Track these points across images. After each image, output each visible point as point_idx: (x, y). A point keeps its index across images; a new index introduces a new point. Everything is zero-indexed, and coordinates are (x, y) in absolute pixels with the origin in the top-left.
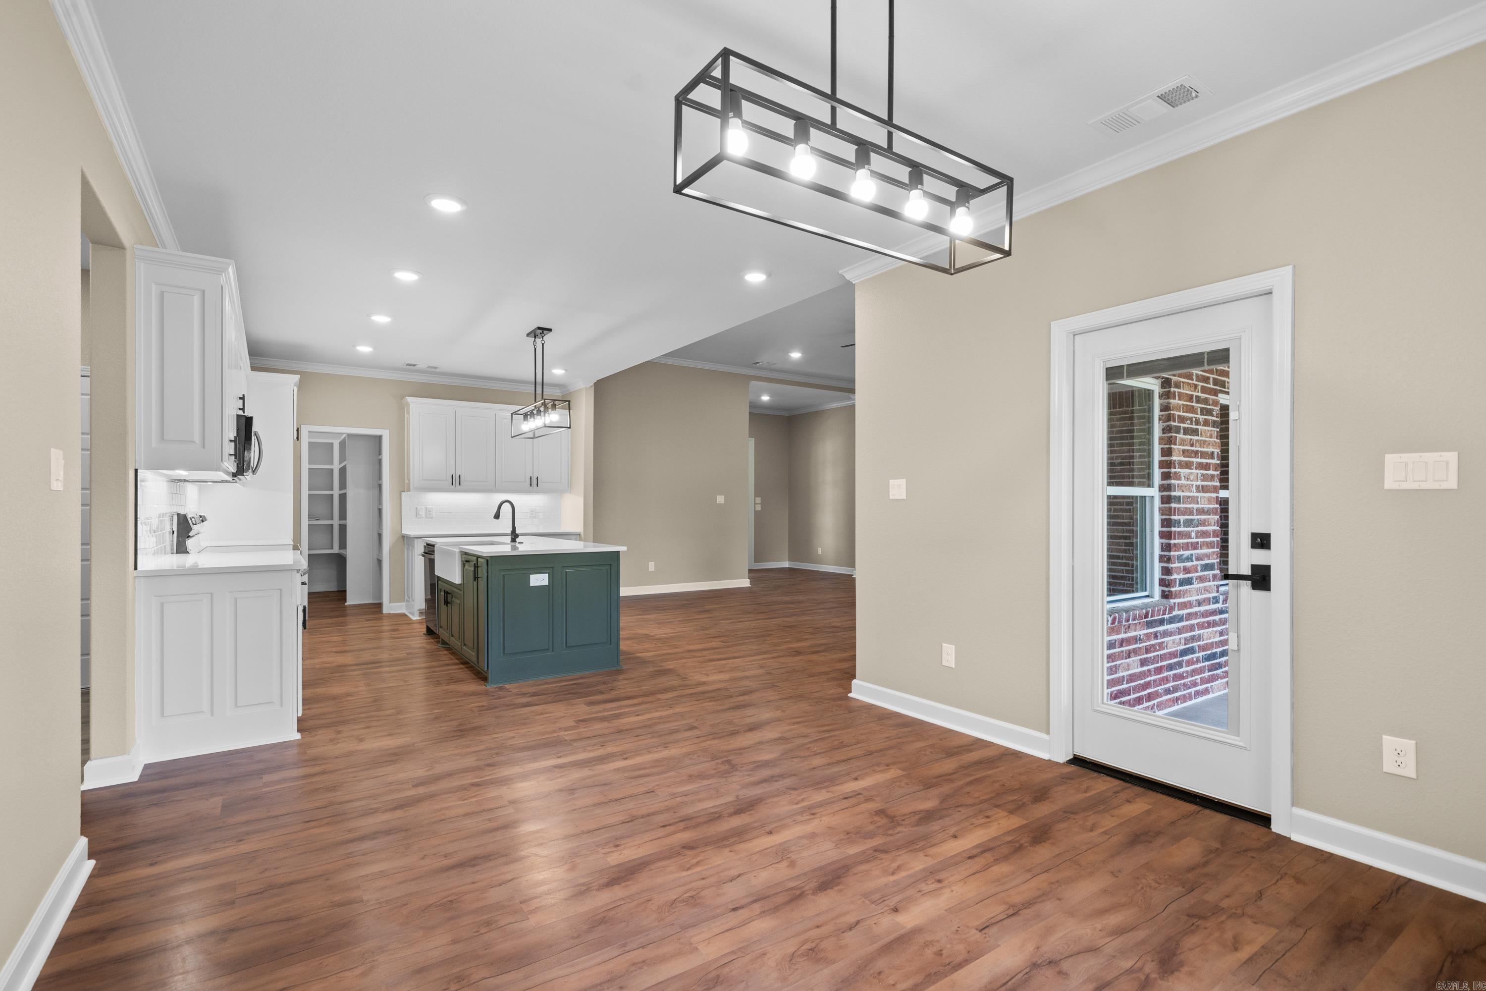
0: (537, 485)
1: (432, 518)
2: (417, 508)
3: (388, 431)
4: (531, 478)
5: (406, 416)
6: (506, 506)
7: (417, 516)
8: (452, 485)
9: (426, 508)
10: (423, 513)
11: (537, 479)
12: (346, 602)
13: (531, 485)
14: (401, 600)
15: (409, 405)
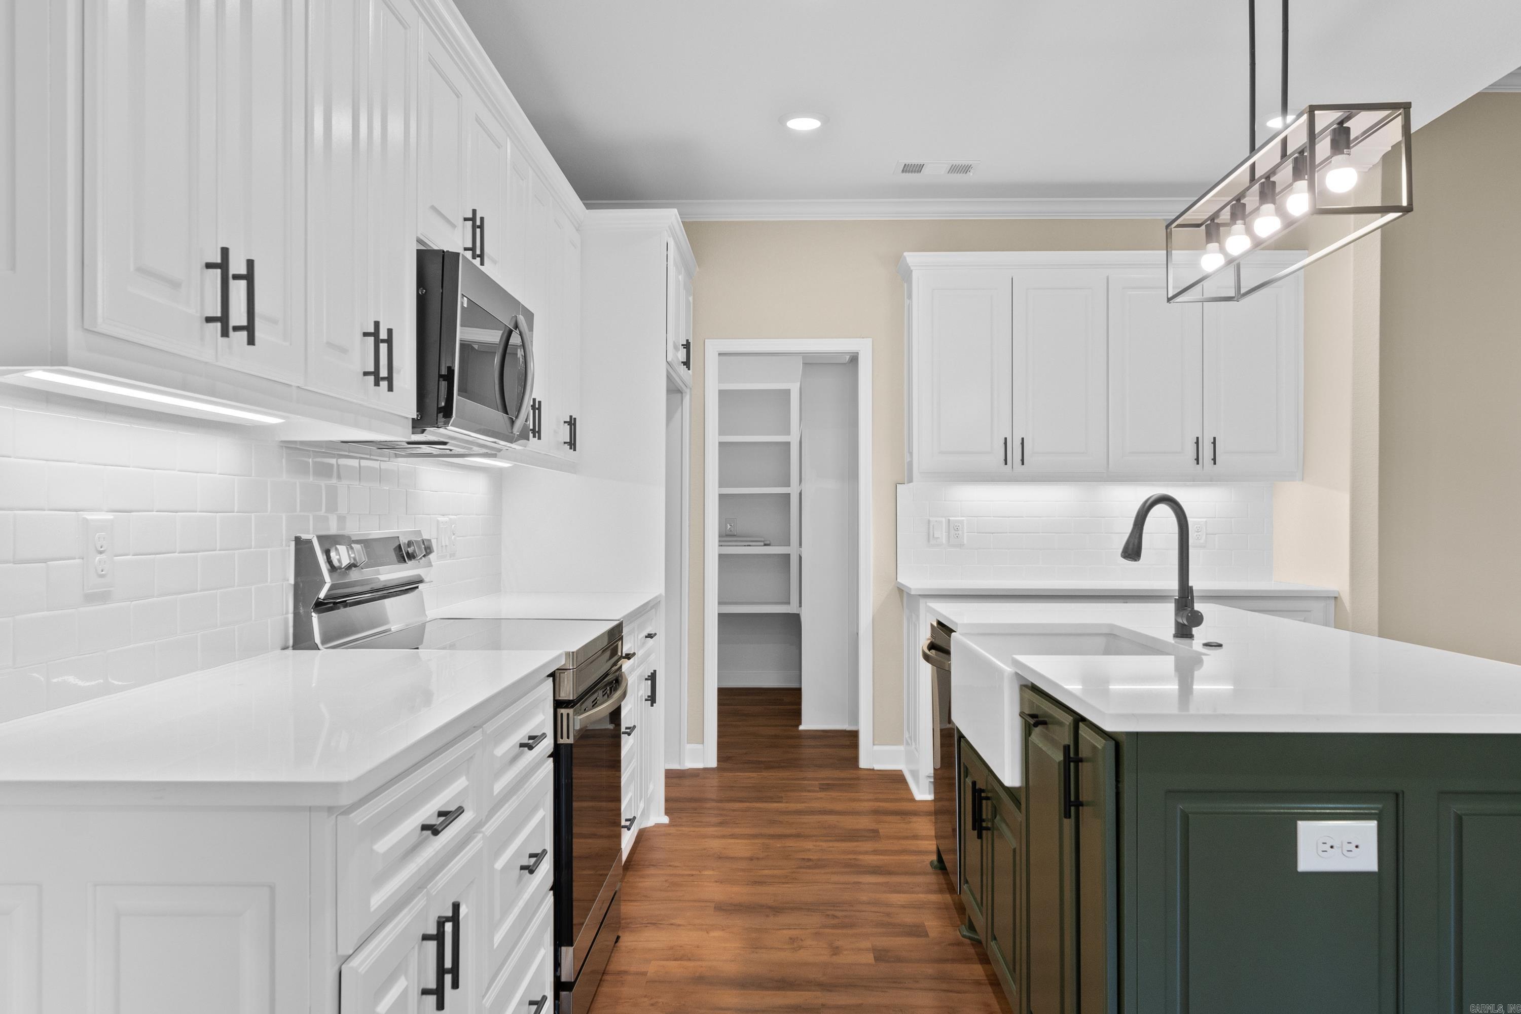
0: (1214, 460)
1: (961, 546)
2: (929, 521)
3: (869, 341)
4: (1197, 443)
5: (907, 302)
6: (1162, 515)
7: (929, 541)
8: (1006, 464)
9: (949, 520)
10: (941, 534)
11: (1214, 443)
12: (800, 723)
13: (1197, 460)
14: (897, 740)
15: (912, 271)
